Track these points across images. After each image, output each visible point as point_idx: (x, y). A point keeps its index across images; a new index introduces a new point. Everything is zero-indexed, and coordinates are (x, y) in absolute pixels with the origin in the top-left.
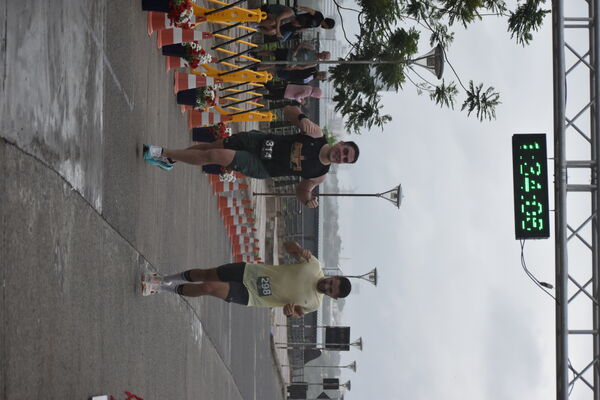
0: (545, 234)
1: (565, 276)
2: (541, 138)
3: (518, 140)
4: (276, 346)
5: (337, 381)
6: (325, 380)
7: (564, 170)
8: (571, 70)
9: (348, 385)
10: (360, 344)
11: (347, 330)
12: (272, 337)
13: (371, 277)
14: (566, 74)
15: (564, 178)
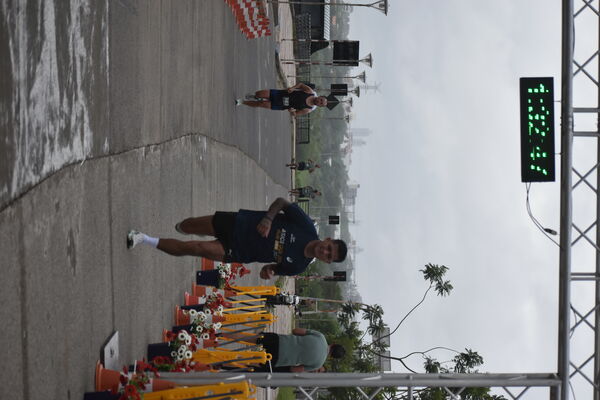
0: (551, 178)
1: (570, 224)
2: (548, 82)
3: (526, 83)
4: (281, 62)
5: (345, 86)
6: (333, 86)
7: (570, 119)
8: (579, 12)
9: (357, 92)
10: (369, 60)
11: (356, 45)
12: (277, 54)
13: (380, 6)
14: (575, 16)
15: (570, 127)
